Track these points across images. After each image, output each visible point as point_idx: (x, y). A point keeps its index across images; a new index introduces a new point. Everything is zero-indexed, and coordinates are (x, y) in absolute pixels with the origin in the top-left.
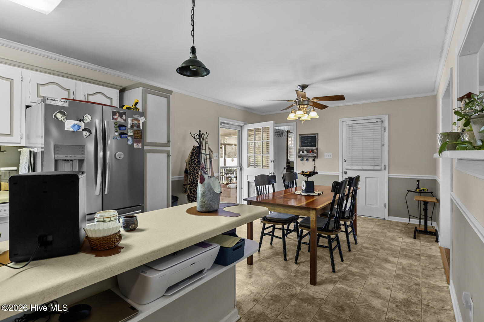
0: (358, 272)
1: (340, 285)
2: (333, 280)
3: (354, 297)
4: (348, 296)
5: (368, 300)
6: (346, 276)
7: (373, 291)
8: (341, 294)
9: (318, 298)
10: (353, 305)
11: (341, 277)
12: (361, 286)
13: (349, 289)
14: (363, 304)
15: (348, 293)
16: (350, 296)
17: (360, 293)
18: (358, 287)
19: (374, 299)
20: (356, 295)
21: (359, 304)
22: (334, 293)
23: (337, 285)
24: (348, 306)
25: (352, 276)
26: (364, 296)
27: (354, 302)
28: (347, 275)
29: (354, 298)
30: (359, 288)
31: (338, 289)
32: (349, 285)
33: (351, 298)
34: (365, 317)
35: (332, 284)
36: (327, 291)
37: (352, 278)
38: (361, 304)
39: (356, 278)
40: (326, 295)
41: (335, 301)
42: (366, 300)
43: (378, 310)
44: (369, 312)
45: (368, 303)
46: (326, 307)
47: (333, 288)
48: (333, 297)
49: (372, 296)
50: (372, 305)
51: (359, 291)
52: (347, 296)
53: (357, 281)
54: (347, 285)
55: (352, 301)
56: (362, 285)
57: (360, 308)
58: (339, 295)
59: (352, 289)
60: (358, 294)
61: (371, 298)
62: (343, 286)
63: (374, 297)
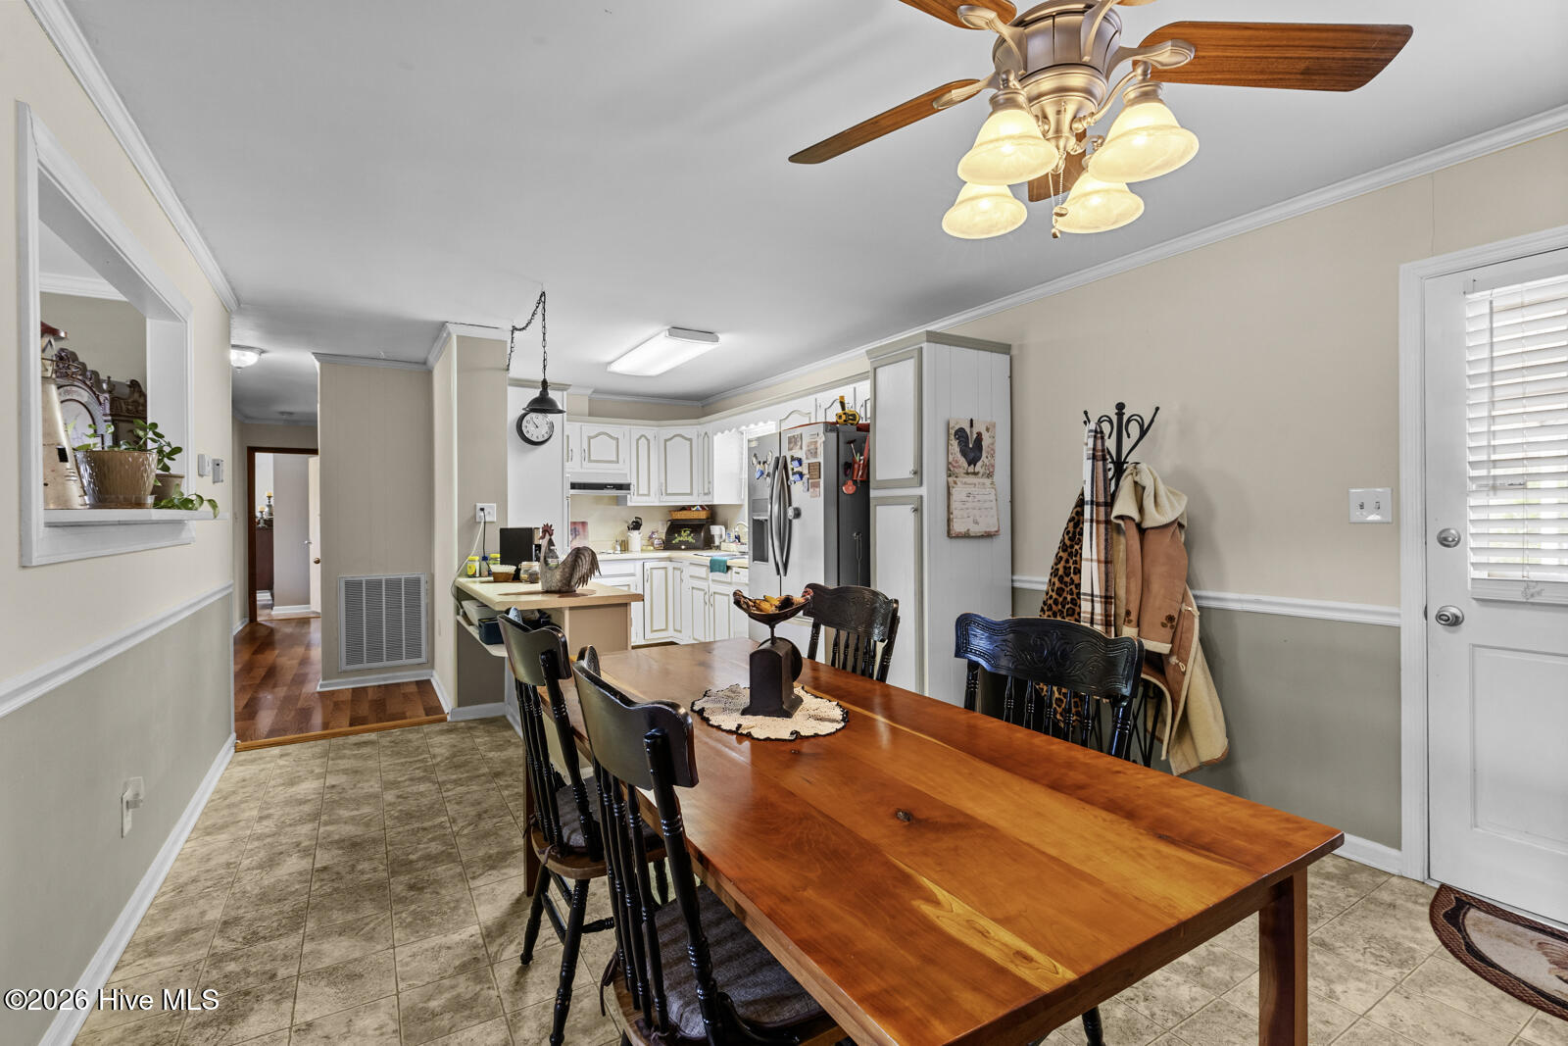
0: (449, 1032)
1: (469, 934)
2: (501, 935)
3: (406, 927)
4: (422, 920)
5: (363, 943)
6: (479, 979)
7: (358, 982)
8: (445, 913)
9: (484, 873)
10: (400, 907)
11: (492, 965)
12: (404, 972)
13: (436, 940)
14: (372, 925)
15: (430, 926)
16: (418, 924)
17: (394, 948)
18: (414, 964)
19: (348, 956)
20: (403, 935)
21: (384, 920)
22: (464, 905)
23: (474, 929)
24: (407, 898)
25: (459, 995)
26: (379, 947)
27: (397, 916)
28: (478, 988)
29: (404, 924)
30: (407, 964)
31: (464, 922)
32: (444, 952)
33: (411, 922)
34: (357, 901)
35: (489, 923)
36: (483, 898)
37: (453, 987)
38: (377, 921)
39: (441, 993)
40: (474, 889)
41: (443, 892)
42: (370, 938)
43: (327, 935)
44: (350, 917)
45: (363, 935)
46: (452, 872)
47: (476, 914)
48: (458, 896)
49: (356, 960)
50: (350, 937)
51: (402, 952)
52: (424, 919)
53: (428, 983)
54: (449, 948)
55: (404, 915)
56: (403, 980)
57: (376, 912)
58: (445, 908)
59: (426, 946)
60: (399, 940)
61: (357, 954)
62: (455, 938)
63: (349, 962)
